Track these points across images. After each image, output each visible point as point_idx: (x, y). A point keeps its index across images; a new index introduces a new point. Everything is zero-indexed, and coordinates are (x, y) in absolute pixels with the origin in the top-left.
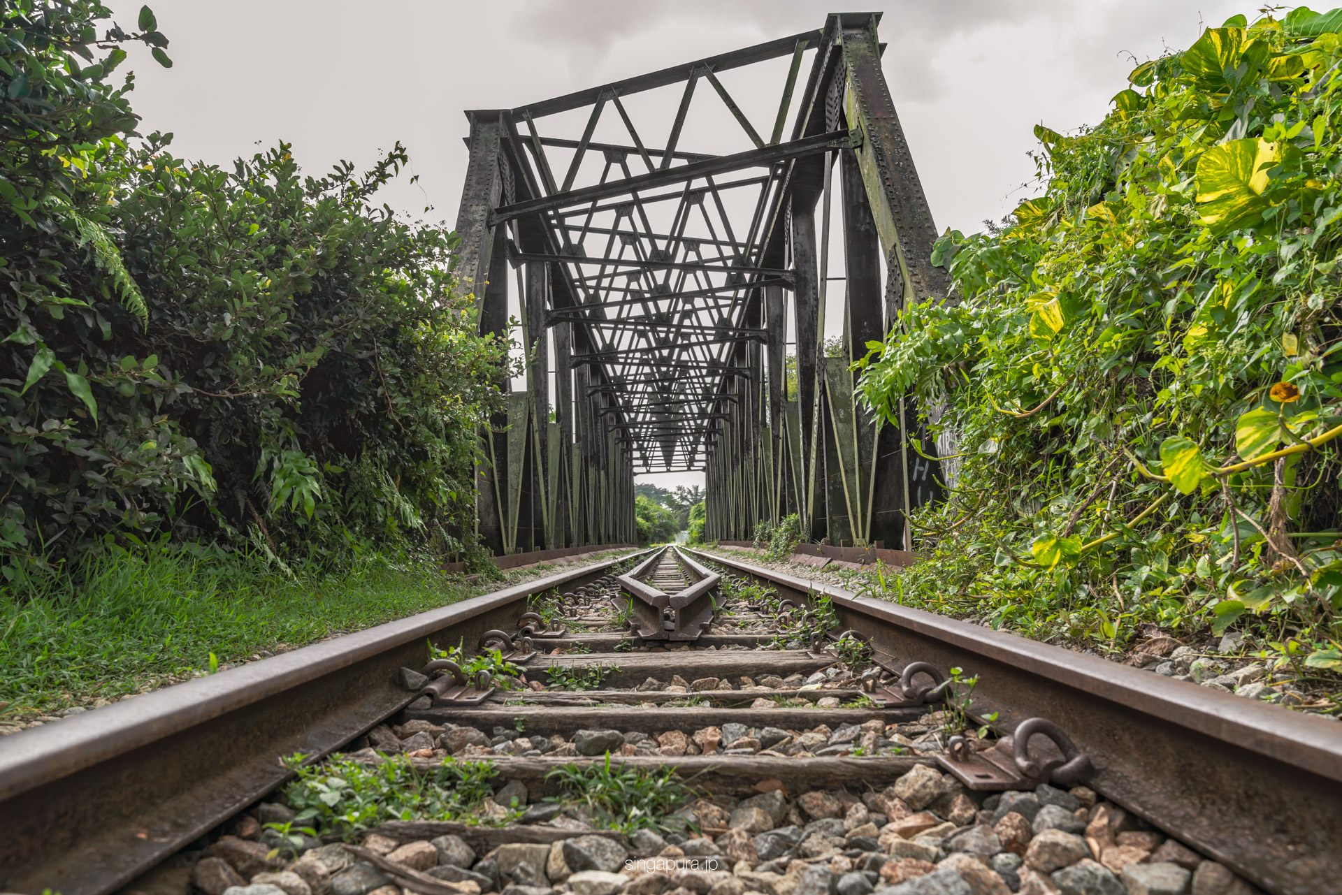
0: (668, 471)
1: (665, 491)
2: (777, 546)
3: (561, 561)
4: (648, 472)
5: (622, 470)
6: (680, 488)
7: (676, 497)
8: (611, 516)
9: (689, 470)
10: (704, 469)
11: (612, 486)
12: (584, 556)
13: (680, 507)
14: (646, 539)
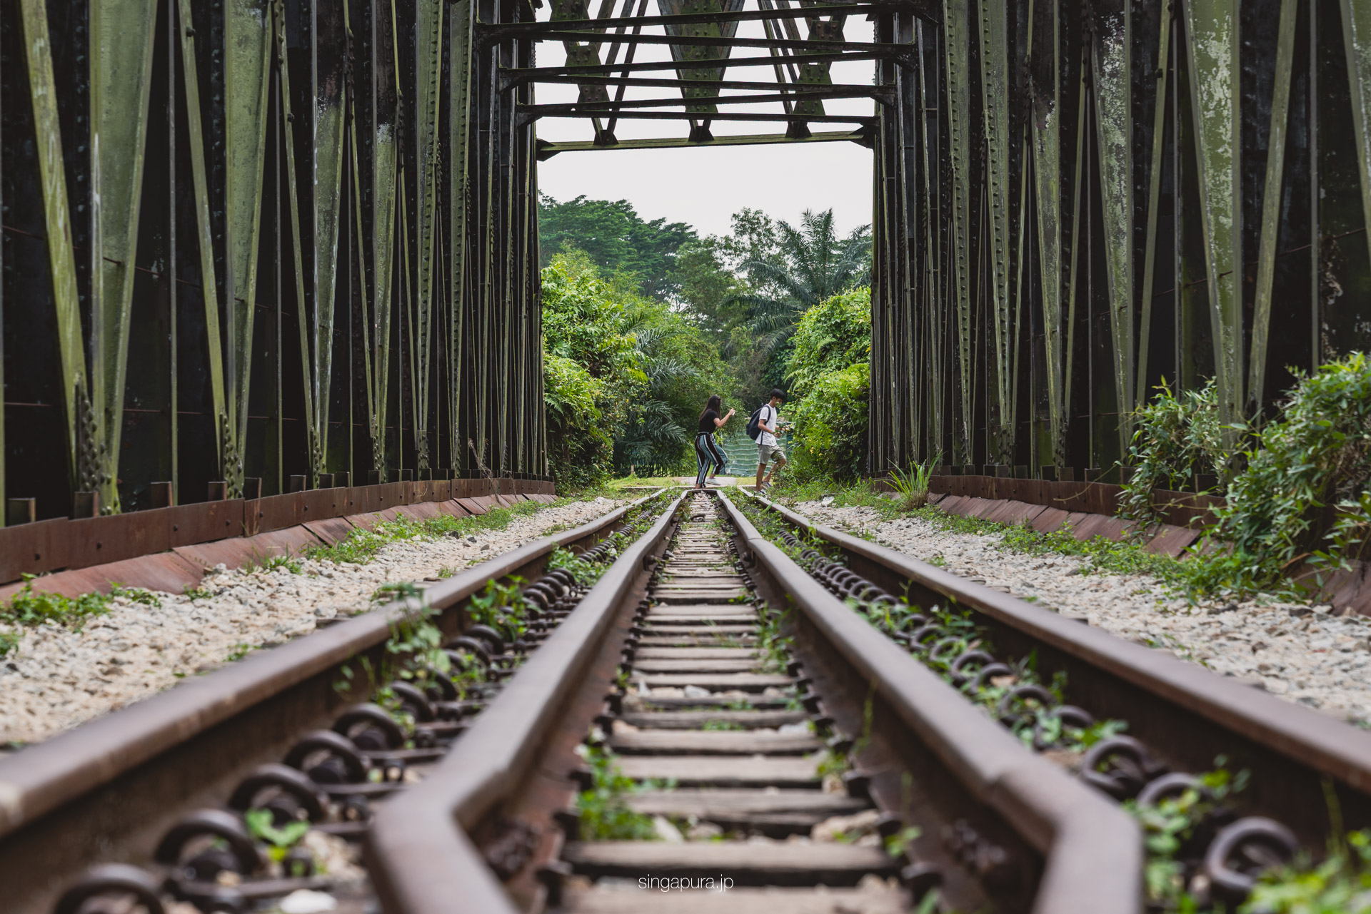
0: (701, 137)
1: (679, 235)
2: (1261, 522)
3: (153, 565)
4: (605, 140)
5: (478, 124)
6: (748, 223)
7: (729, 263)
8: (421, 345)
9: (798, 133)
10: (867, 134)
11: (428, 200)
12: (275, 540)
13: (750, 308)
14: (589, 452)
